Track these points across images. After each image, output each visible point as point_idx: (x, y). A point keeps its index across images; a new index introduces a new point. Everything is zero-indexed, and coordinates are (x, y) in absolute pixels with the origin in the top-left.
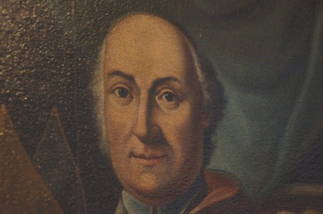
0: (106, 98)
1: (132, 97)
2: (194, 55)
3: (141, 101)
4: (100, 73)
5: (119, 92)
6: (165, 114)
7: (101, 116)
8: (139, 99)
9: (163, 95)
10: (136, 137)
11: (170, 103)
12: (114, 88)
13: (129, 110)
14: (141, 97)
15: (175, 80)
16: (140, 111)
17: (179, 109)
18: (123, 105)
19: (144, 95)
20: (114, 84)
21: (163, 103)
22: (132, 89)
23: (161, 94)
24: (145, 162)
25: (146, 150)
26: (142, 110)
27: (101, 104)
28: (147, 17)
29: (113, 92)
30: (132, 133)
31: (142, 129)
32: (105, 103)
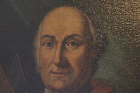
0: (40, 48)
1: (53, 46)
2: (90, 21)
3: (58, 48)
4: (38, 37)
5: (47, 44)
6: (70, 52)
7: (37, 56)
8: (57, 46)
9: (69, 43)
10: (54, 64)
11: (74, 47)
12: (45, 43)
13: (51, 52)
14: (58, 46)
15: (77, 35)
16: (57, 52)
17: (79, 49)
18: (48, 50)
19: (59, 45)
20: (45, 41)
21: (69, 47)
22: (53, 42)
23: (68, 43)
24: (58, 75)
25: (59, 70)
26: (58, 51)
27: (38, 50)
28: (64, 7)
29: (44, 45)
30: (52, 62)
31: (57, 60)
32: (40, 50)
